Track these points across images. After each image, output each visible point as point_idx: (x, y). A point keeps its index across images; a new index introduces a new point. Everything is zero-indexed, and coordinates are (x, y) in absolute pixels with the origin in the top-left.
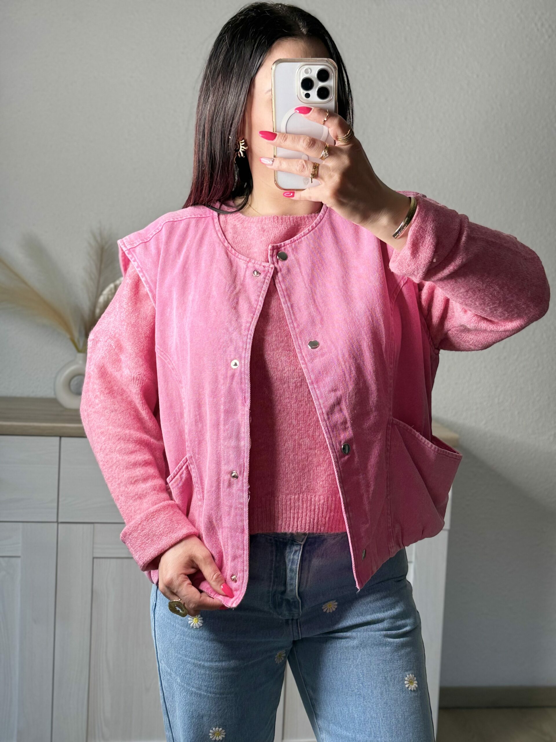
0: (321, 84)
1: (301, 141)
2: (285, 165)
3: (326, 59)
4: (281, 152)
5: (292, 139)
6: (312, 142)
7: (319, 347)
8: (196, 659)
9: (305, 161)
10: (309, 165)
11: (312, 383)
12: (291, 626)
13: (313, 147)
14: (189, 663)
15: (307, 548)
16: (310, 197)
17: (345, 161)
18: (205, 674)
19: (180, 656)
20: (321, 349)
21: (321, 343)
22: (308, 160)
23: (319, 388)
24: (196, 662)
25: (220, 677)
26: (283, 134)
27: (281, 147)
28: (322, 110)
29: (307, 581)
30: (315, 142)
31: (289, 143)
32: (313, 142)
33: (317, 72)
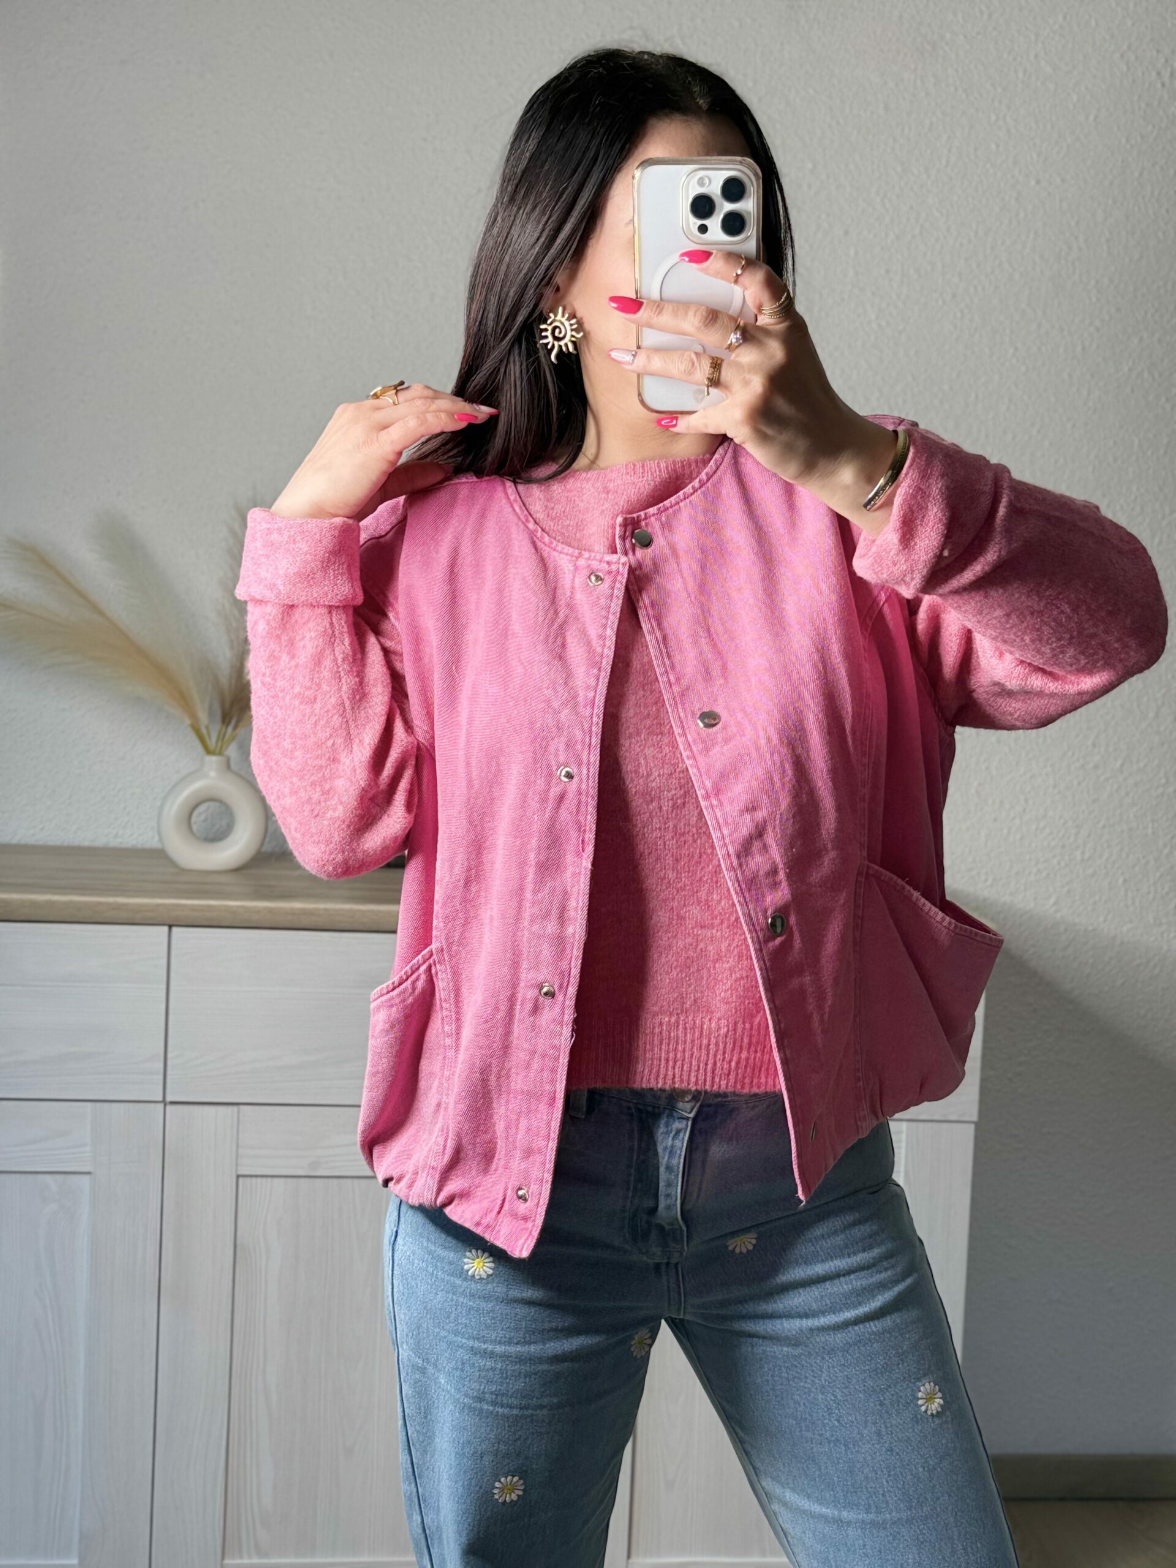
0: (729, 206)
1: (691, 313)
2: (657, 363)
3: (739, 158)
4: (651, 338)
5: (674, 311)
6: (711, 316)
7: (721, 723)
8: (478, 1339)
9: (697, 354)
10: (703, 362)
11: (707, 796)
12: (665, 1278)
13: (713, 325)
14: (461, 1347)
15: (701, 1125)
16: (706, 426)
17: (776, 352)
18: (493, 1369)
19: (443, 1333)
20: (724, 728)
21: (724, 715)
22: (704, 351)
23: (721, 805)
24: (477, 1344)
25: (522, 1375)
26: (655, 302)
27: (650, 326)
28: (732, 256)
29: (700, 1189)
30: (717, 317)
31: (666, 318)
32: (713, 316)
33: (721, 183)
